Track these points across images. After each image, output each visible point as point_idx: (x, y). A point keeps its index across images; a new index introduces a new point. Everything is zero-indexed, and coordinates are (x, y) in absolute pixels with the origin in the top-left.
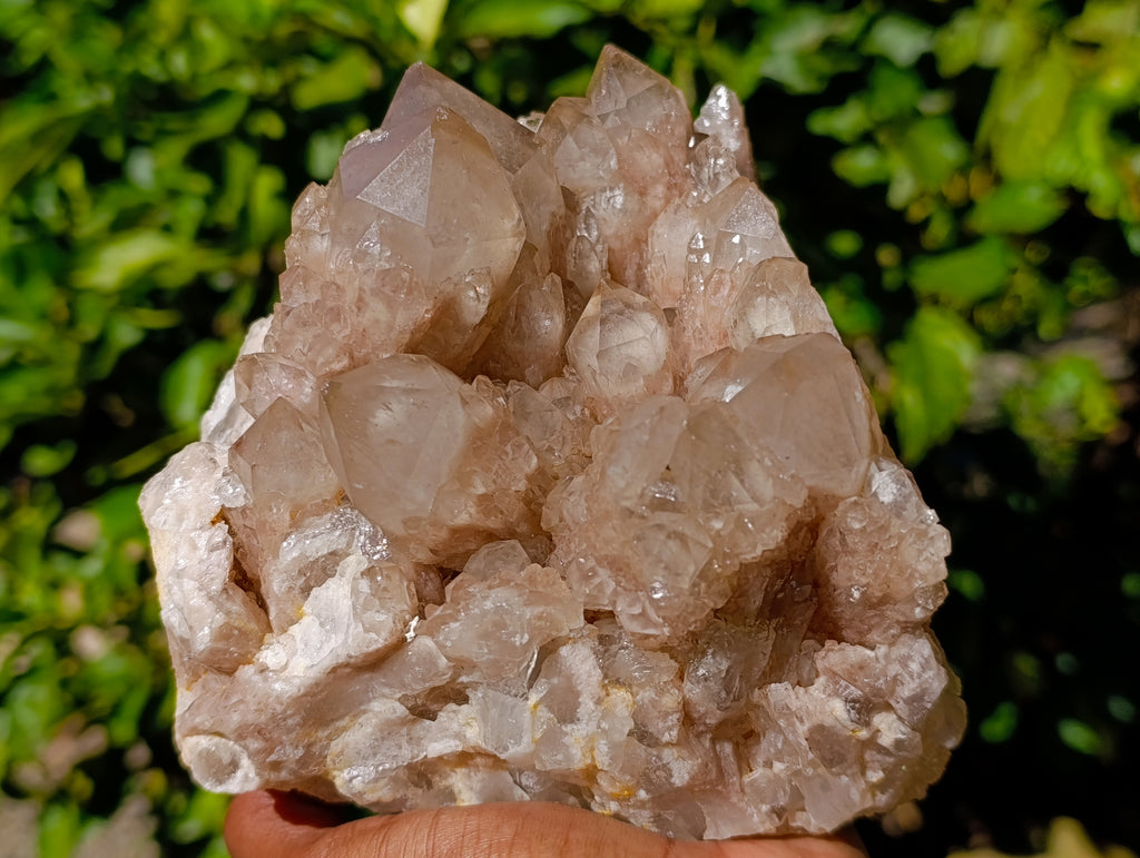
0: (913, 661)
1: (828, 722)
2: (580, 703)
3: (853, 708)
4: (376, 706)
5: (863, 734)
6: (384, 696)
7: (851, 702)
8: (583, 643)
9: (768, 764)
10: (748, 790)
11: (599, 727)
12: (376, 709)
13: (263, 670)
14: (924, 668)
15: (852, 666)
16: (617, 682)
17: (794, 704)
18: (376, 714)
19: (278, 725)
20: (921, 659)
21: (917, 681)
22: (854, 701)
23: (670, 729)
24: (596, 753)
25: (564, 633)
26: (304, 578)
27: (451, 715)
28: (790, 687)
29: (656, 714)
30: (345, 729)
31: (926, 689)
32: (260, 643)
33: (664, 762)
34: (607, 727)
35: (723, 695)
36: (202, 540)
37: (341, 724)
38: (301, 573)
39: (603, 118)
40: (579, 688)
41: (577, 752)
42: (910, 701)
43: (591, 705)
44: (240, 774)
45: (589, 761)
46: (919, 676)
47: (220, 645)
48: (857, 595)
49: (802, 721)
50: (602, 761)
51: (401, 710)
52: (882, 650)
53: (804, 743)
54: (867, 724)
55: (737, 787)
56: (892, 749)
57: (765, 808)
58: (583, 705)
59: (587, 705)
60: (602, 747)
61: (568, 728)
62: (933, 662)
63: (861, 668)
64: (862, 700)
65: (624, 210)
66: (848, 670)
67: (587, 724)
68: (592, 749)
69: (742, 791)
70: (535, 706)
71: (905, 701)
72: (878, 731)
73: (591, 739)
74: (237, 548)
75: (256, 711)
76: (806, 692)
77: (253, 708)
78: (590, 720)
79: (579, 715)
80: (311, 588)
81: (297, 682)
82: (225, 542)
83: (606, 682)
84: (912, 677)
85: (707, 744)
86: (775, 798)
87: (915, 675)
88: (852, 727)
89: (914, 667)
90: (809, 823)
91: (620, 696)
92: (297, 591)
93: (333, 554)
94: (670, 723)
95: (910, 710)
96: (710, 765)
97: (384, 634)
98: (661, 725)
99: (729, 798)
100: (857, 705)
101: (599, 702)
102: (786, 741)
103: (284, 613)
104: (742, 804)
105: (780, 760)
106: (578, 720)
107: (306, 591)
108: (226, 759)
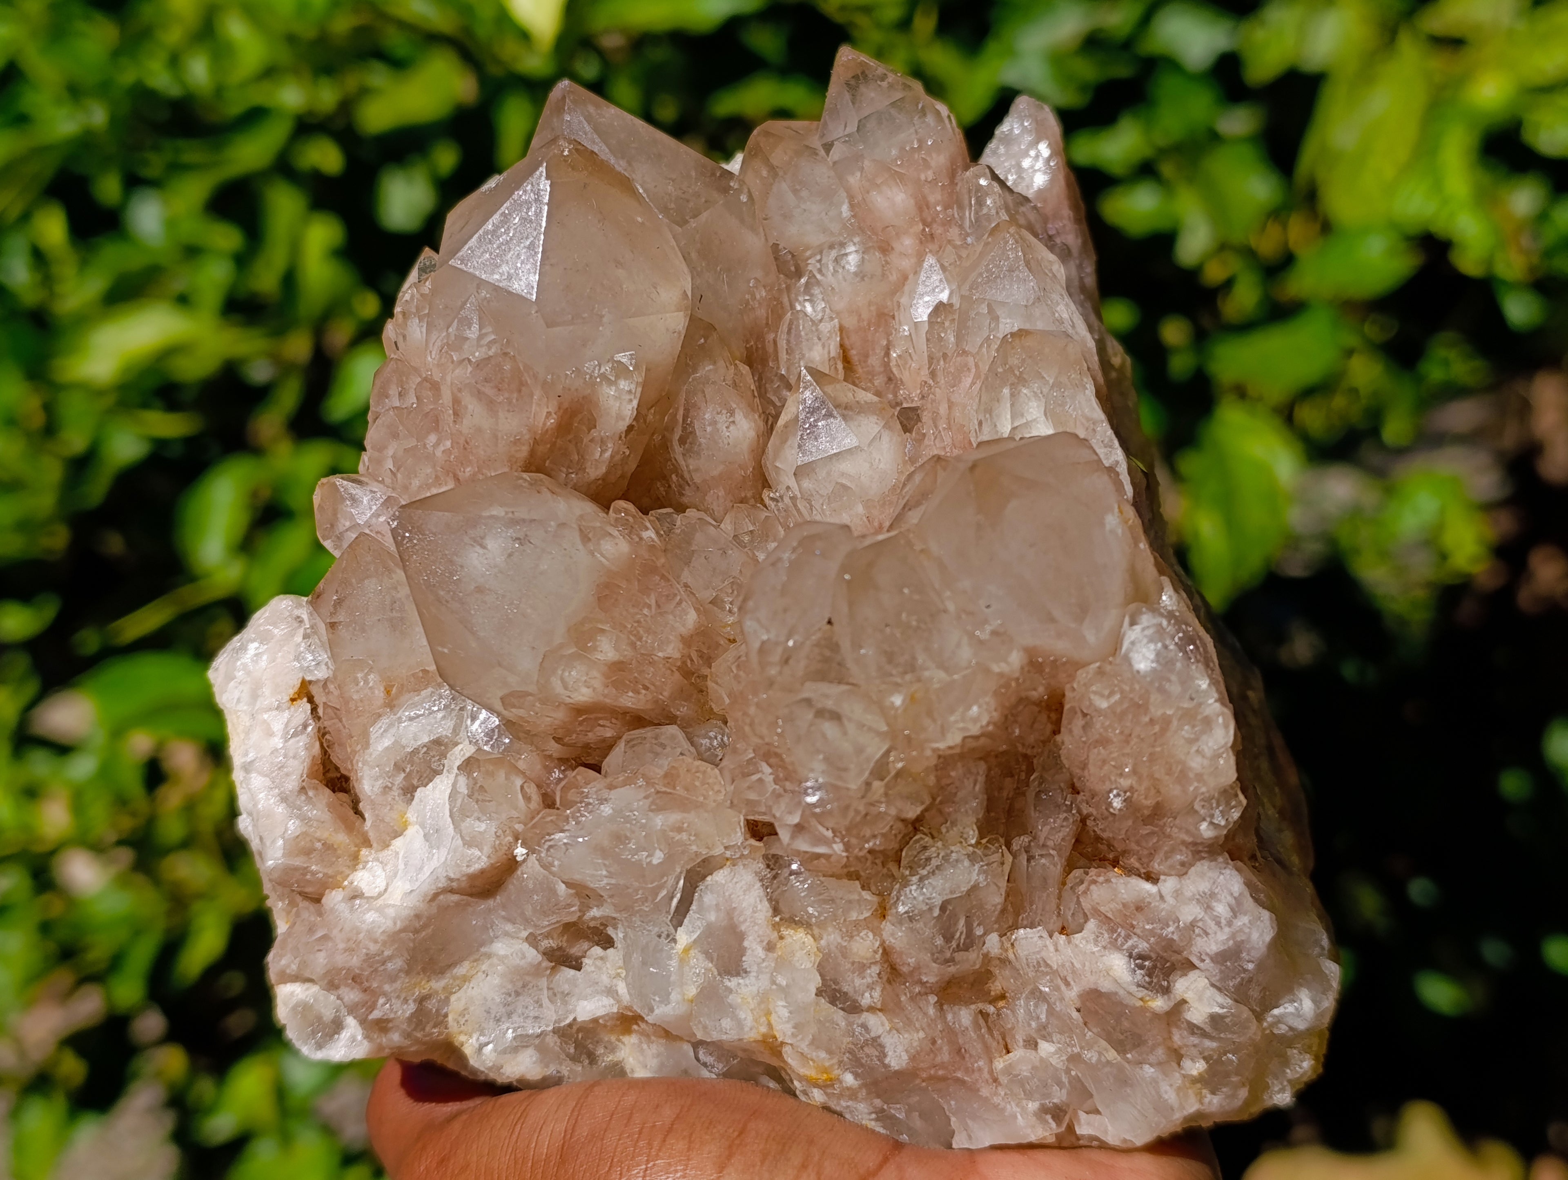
0: (1219, 901)
1: (1106, 986)
2: (746, 948)
3: (1141, 967)
4: (500, 948)
5: (1159, 1004)
6: (507, 934)
7: (1138, 958)
8: (744, 865)
9: (1032, 1044)
10: (1004, 1080)
11: (774, 982)
12: (502, 952)
13: (356, 895)
14: (1236, 911)
15: (1124, 905)
16: (793, 921)
17: (1054, 960)
18: (502, 959)
19: (376, 970)
20: (1229, 898)
21: (1227, 930)
22: (1141, 957)
23: (870, 987)
24: (773, 1019)
25: (718, 851)
26: (403, 775)
27: (599, 963)
28: (1045, 935)
29: (848, 966)
30: (466, 979)
31: (1242, 941)
32: (355, 861)
33: (873, 1034)
34: (784, 983)
35: (939, 941)
36: (278, 722)
37: (461, 970)
38: (398, 767)
39: (828, 147)
40: (743, 928)
41: (746, 1016)
42: (1221, 958)
43: (760, 952)
44: (345, 1035)
45: (763, 1029)
46: (1230, 924)
47: (298, 862)
48: (1117, 803)
49: (1067, 984)
50: (783, 1030)
51: (532, 955)
52: (1168, 884)
53: (1075, 1015)
54: (1166, 991)
55: (986, 1075)
56: (1208, 1029)
57: (1033, 1106)
58: (749, 952)
59: (754, 950)
60: (781, 1012)
61: (732, 983)
62: (1249, 902)
63: (1139, 909)
64: (1153, 955)
65: (860, 275)
66: (1121, 911)
67: (757, 977)
68: (768, 1013)
69: (995, 1080)
70: (687, 950)
71: (1212, 959)
72: (1184, 1002)
73: (764, 998)
74: (322, 734)
75: (346, 950)
76: (1069, 942)
77: (341, 946)
78: (759, 972)
79: (745, 965)
80: (415, 788)
81: (391, 912)
82: (305, 726)
83: (777, 919)
84: (1218, 924)
85: (931, 1011)
86: (1048, 1095)
87: (1223, 922)
88: (1142, 993)
89: (1221, 909)
90: (1106, 1132)
91: (797, 937)
92: (396, 792)
93: (437, 742)
94: (869, 980)
95: (1221, 972)
96: (939, 1042)
97: (487, 849)
98: (858, 982)
99: (978, 1090)
100: (1147, 963)
101: (770, 947)
102: (1051, 1012)
103: (382, 821)
104: (996, 1100)
105: (1047, 1038)
106: (746, 972)
107: (409, 792)
108: (328, 1014)
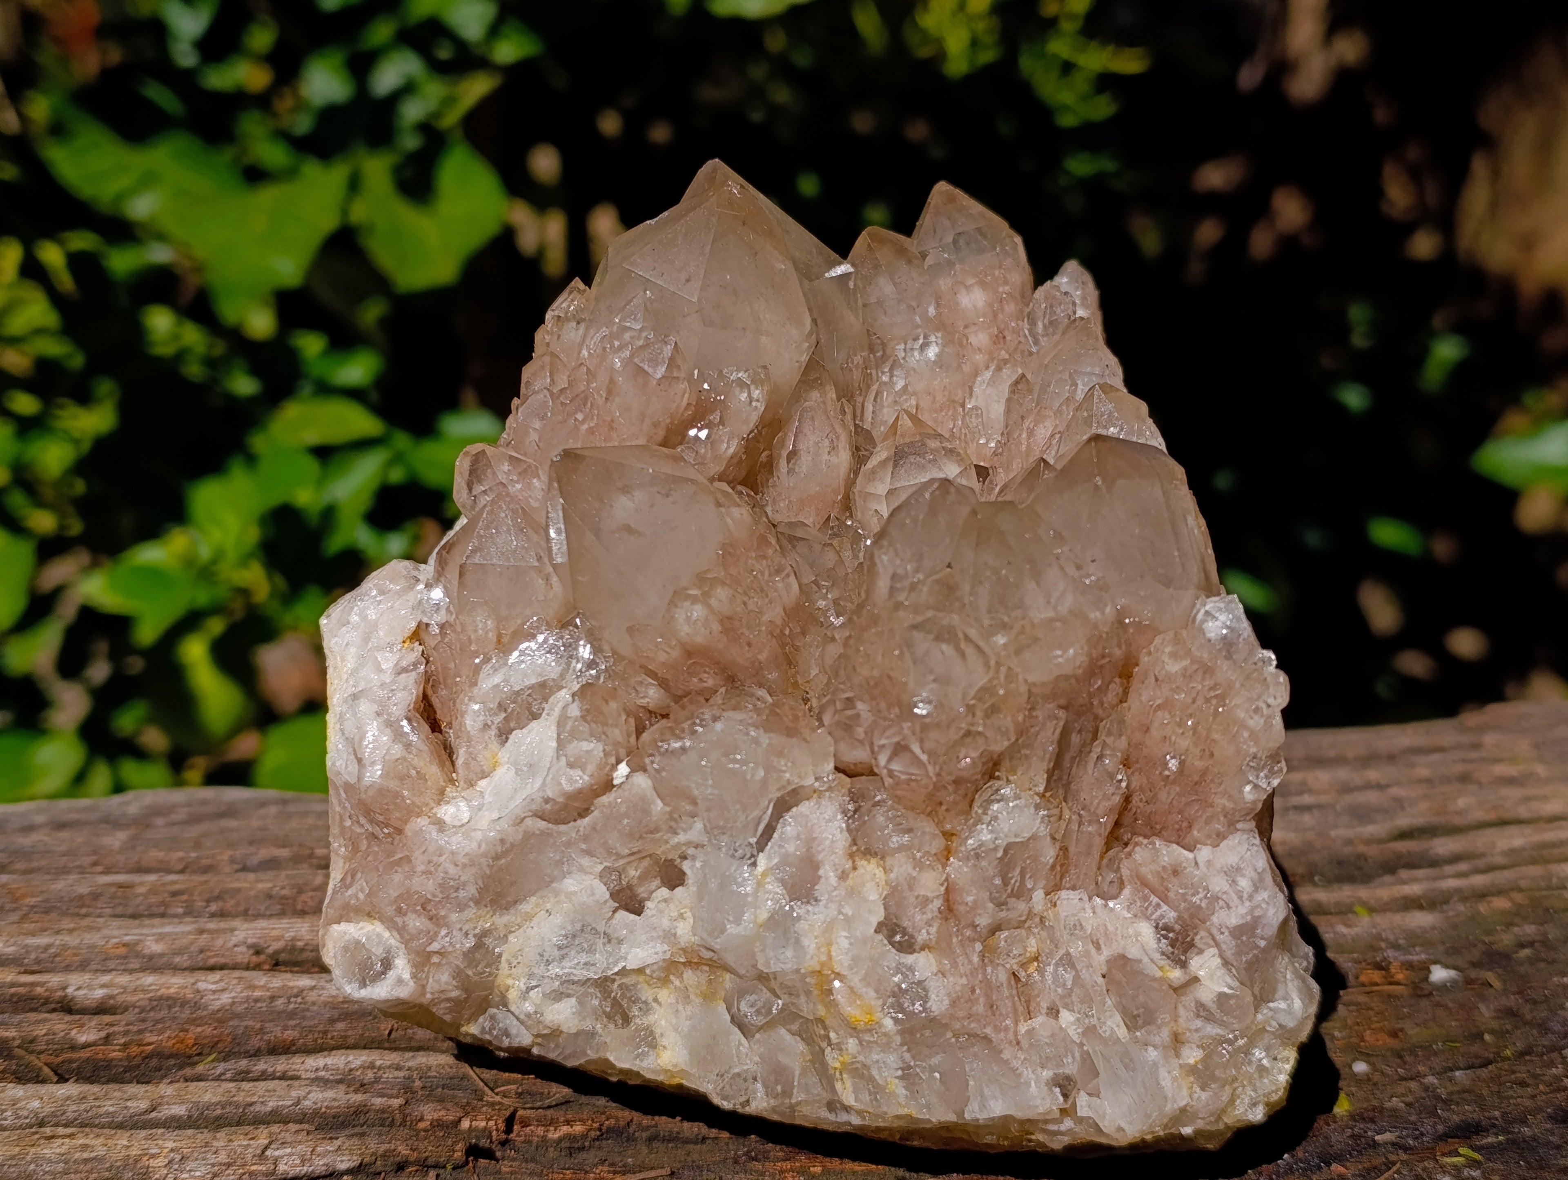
0: (1243, 876)
1: (1133, 952)
2: (820, 877)
3: (1165, 937)
4: (570, 884)
5: (1176, 975)
6: (582, 870)
7: (1162, 929)
8: (830, 797)
9: (1053, 1012)
10: (1025, 1044)
11: (840, 913)
12: (572, 888)
13: (440, 824)
14: (1257, 887)
15: (1164, 867)
16: (869, 853)
17: (1090, 922)
18: (569, 895)
19: (447, 897)
20: (1253, 874)
21: (1247, 904)
22: (1167, 928)
23: (929, 924)
24: (834, 949)
25: (809, 781)
26: (503, 715)
27: (662, 905)
28: (1086, 898)
29: (912, 900)
30: (529, 917)
31: (1259, 917)
32: (441, 797)
33: (919, 978)
34: (850, 913)
35: (998, 881)
36: (388, 661)
37: (525, 907)
38: (501, 707)
39: (924, 256)
40: (820, 857)
41: (810, 944)
42: (1238, 932)
43: (833, 880)
44: (392, 975)
45: (824, 958)
46: (1251, 897)
47: (393, 785)
48: (1173, 764)
49: (1098, 948)
50: (841, 959)
51: (602, 892)
52: (1204, 853)
53: (1100, 980)
54: (1184, 965)
55: (1011, 1036)
56: (1213, 1008)
57: (1047, 1074)
58: (823, 880)
59: (828, 875)
60: (842, 942)
61: (802, 910)
62: (1269, 880)
63: (1175, 873)
64: (1177, 927)
65: (939, 362)
66: (1158, 873)
67: (826, 907)
68: (829, 944)
69: (1018, 1043)
70: (764, 874)
71: (1231, 933)
72: (1196, 979)
73: (829, 927)
74: (428, 678)
75: (423, 873)
76: (1106, 907)
77: (420, 868)
78: (830, 900)
79: (817, 894)
80: (511, 731)
81: (478, 835)
82: (415, 665)
83: (855, 848)
84: (1241, 898)
85: (975, 959)
86: (1061, 1064)
87: (1245, 896)
88: (1164, 962)
89: (1244, 884)
90: (1103, 1117)
91: (870, 868)
92: (493, 732)
93: (543, 685)
94: (929, 916)
95: (1237, 946)
96: (978, 991)
97: (591, 768)
98: (918, 917)
99: (1001, 1052)
100: (1171, 935)
101: (843, 876)
102: (1077, 978)
103: (474, 759)
104: (1015, 1064)
105: (1069, 1007)
106: (816, 900)
107: (504, 735)
108: (378, 951)
